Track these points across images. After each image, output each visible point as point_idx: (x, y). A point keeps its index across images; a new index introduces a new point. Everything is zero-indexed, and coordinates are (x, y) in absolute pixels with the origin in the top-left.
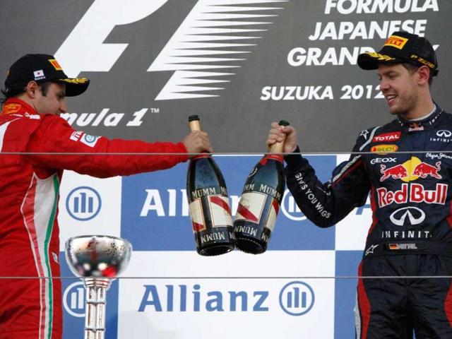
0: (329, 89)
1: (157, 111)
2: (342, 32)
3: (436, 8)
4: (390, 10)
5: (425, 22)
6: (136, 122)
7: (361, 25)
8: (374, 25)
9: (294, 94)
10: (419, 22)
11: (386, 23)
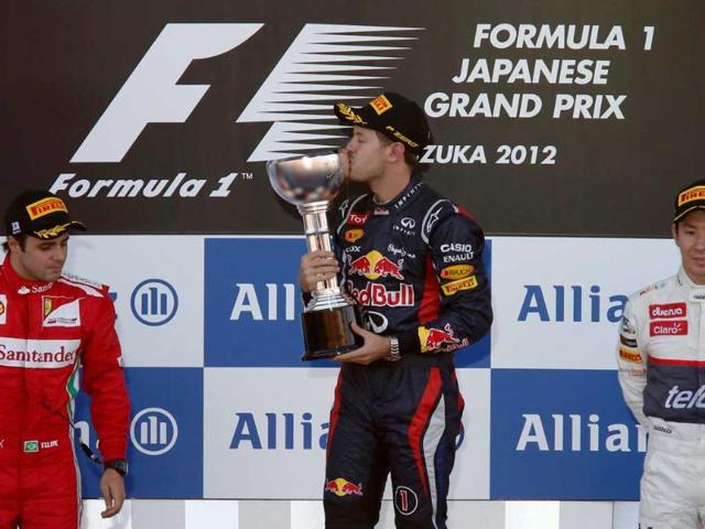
0: (480, 149)
1: (250, 176)
2: (497, 72)
3: (622, 46)
4: (561, 46)
5: (607, 63)
6: (222, 192)
7: (523, 64)
8: (540, 65)
9: (433, 155)
10: (600, 64)
11: (556, 63)
